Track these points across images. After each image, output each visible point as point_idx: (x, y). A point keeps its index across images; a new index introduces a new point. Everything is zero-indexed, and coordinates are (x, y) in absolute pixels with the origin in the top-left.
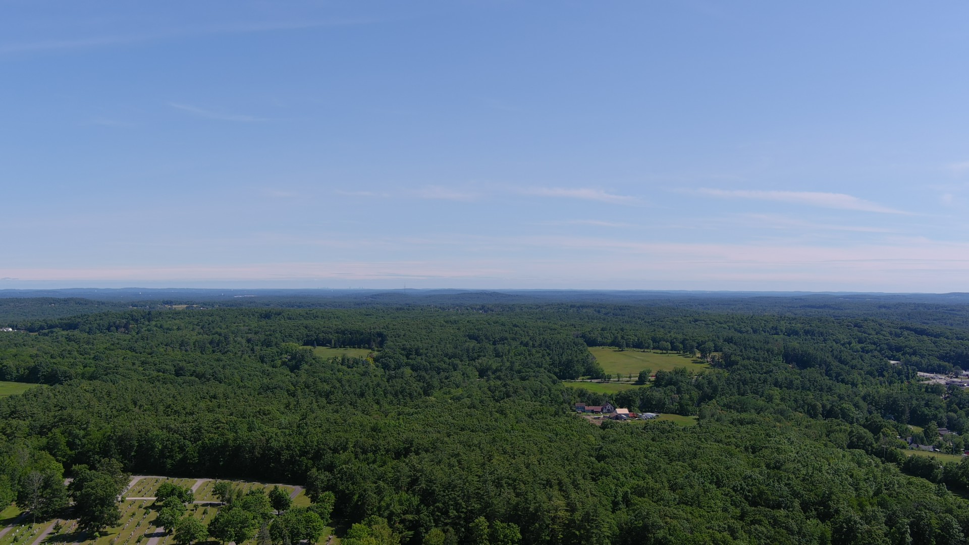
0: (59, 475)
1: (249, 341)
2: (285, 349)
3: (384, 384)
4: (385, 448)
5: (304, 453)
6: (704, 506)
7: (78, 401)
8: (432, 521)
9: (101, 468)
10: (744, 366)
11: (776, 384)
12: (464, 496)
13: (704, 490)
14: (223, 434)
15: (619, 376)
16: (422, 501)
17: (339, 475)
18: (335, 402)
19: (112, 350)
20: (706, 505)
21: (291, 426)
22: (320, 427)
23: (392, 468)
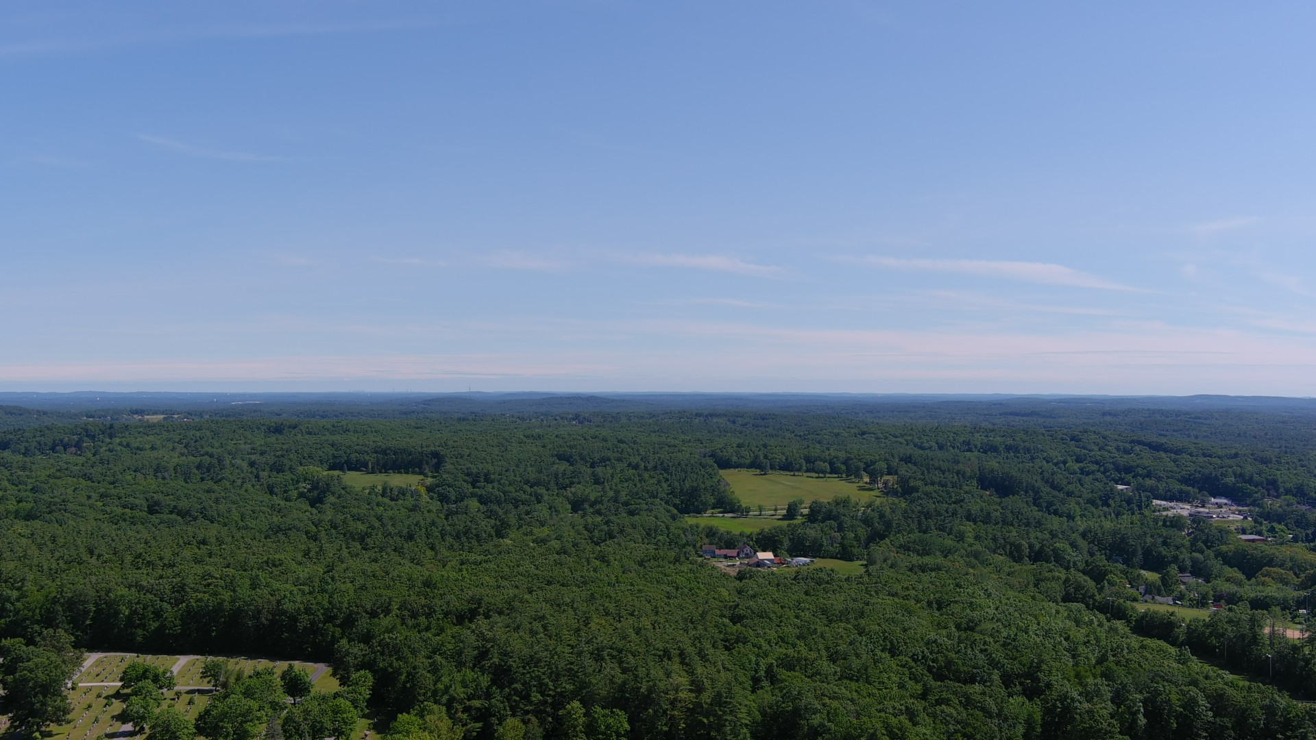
1: (252, 464)
2: (303, 475)
3: (441, 522)
4: (442, 610)
5: (330, 619)
6: (874, 682)
7: (9, 549)
8: (508, 708)
9: (43, 643)
10: (926, 494)
11: (969, 517)
12: (551, 673)
13: (874, 659)
14: (215, 594)
15: (760, 509)
16: (494, 682)
17: (379, 648)
18: (373, 548)
19: (59, 478)
20: (877, 680)
21: (312, 582)
22: (352, 582)
23: (452, 637)
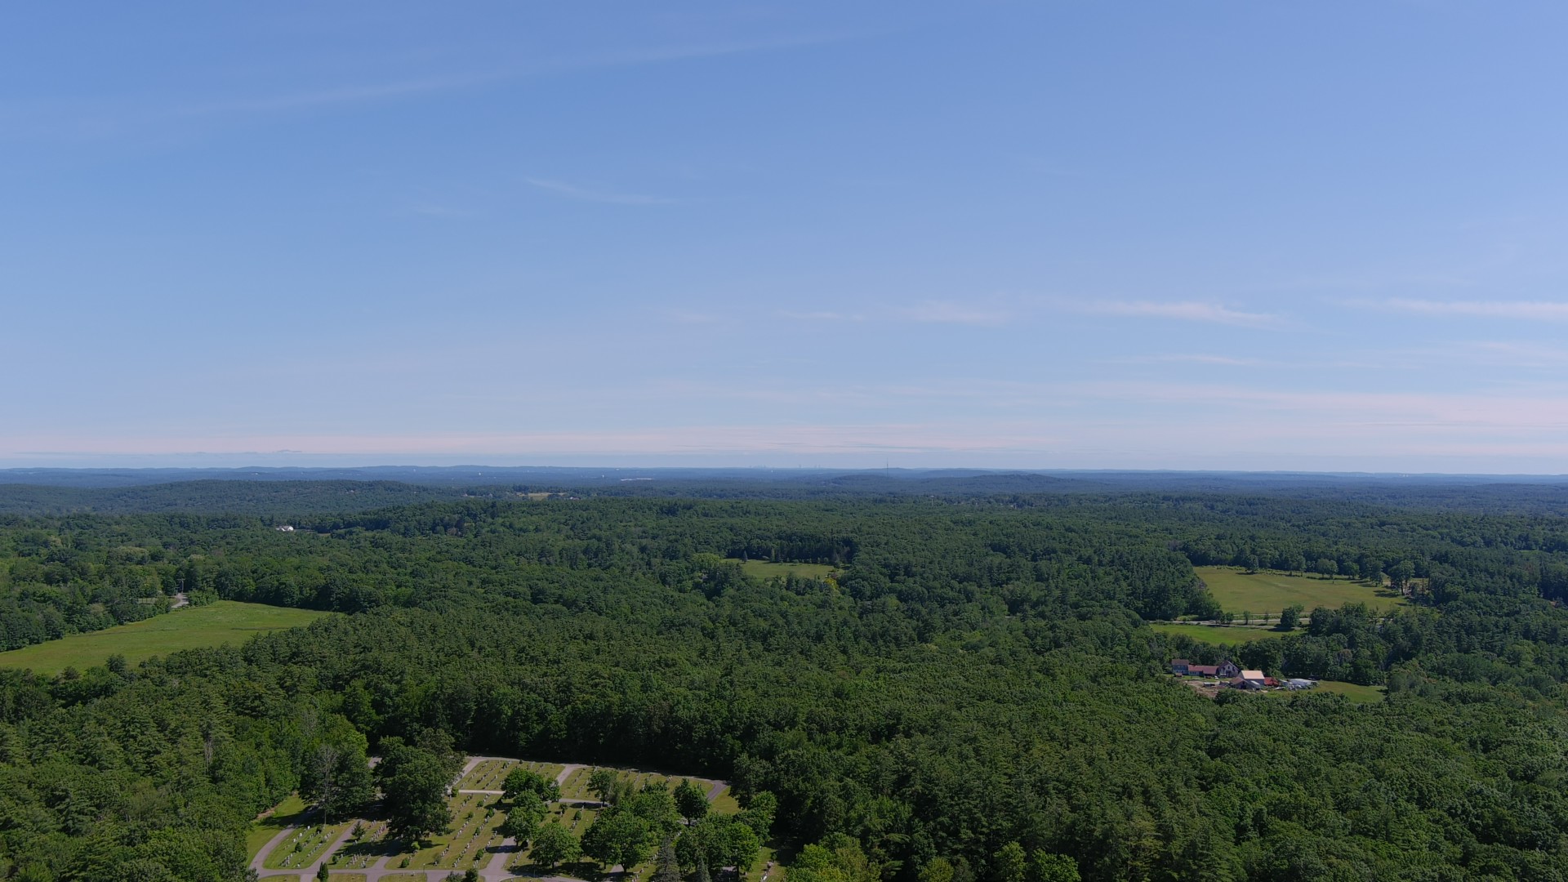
0: (361, 753)
1: (643, 549)
2: (698, 563)
3: (854, 621)
4: (856, 725)
5: (728, 728)
6: (1397, 839)
7: (388, 639)
8: (933, 845)
9: (422, 743)
10: (1468, 603)
11: (1527, 634)
12: (985, 806)
13: (1396, 811)
14: (604, 696)
15: (1246, 616)
16: (916, 813)
17: (783, 766)
18: (777, 649)
19: (439, 562)
20: (1400, 838)
21: (708, 686)
22: (754, 688)
23: (867, 757)
